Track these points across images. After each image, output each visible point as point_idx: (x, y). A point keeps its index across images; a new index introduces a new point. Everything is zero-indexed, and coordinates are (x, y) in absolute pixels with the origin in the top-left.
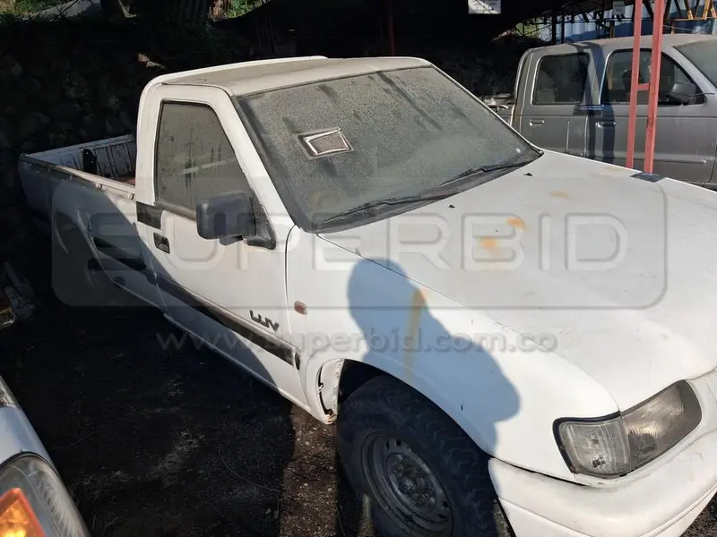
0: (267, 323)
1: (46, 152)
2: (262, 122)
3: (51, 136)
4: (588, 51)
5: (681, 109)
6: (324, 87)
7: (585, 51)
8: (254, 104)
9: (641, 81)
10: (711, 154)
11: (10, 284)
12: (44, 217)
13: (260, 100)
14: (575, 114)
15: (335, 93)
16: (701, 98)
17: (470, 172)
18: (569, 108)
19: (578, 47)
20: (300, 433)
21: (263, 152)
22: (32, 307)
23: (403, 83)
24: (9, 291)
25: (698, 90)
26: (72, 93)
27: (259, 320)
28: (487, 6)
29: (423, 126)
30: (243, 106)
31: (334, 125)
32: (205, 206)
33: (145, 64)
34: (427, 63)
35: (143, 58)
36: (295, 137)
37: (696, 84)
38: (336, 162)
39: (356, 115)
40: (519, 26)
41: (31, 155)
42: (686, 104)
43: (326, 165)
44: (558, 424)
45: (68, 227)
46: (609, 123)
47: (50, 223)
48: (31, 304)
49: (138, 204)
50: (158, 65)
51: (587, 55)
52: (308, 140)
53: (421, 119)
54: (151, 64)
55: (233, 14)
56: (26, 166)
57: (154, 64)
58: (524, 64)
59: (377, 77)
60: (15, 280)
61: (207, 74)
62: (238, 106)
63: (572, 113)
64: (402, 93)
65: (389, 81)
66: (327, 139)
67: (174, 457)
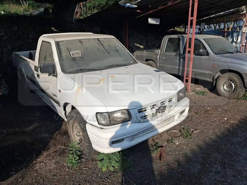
0: (55, 95)
1: (20, 52)
2: (61, 48)
3: (23, 48)
4: (181, 38)
5: (203, 57)
6: (80, 41)
7: (180, 37)
8: (60, 44)
9: (189, 48)
10: (209, 71)
11: (3, 85)
12: (16, 70)
13: (62, 43)
14: (176, 56)
15: (82, 43)
16: (208, 54)
17: (113, 65)
18: (174, 54)
19: (178, 36)
20: (63, 126)
21: (59, 55)
22: (8, 91)
23: (103, 42)
24: (2, 86)
25: (207, 52)
26: (30, 37)
27: (54, 95)
28: (155, 22)
29: (105, 53)
30: (57, 44)
31: (80, 50)
32: (42, 65)
33: (53, 30)
34: (114, 37)
35: (53, 28)
36: (68, 52)
37: (207, 50)
38: (77, 59)
39: (86, 48)
40: (176, 28)
41: (16, 53)
42: (204, 56)
43: (74, 59)
44: (97, 113)
45: (22, 73)
46: (184, 59)
47: (17, 71)
48: (7, 90)
49: (35, 66)
50: (57, 31)
51: (180, 39)
52: (71, 53)
53: (105, 51)
54: (55, 30)
55: (82, 18)
56: (13, 55)
57: (56, 30)
58: (164, 40)
59: (96, 39)
60: (4, 84)
61: (54, 35)
62: (56, 43)
63: (175, 55)
64: (102, 44)
65: (99, 41)
66: (76, 53)
67: (32, 127)
